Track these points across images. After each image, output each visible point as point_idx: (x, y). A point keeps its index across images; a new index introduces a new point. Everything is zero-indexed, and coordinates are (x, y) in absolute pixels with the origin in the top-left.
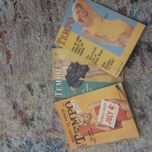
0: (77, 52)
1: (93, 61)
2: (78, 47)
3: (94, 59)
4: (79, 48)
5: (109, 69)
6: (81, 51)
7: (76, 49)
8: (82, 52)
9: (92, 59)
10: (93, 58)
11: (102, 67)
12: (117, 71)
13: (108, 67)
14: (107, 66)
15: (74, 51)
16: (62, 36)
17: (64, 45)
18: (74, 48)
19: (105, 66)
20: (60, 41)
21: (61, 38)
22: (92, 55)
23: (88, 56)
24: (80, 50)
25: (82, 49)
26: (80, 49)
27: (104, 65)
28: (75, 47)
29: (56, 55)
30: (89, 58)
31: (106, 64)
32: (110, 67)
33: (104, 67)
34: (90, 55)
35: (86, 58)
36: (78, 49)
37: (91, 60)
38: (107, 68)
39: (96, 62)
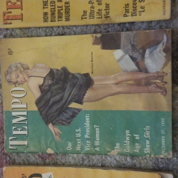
0: (56, 19)
1: (100, 16)
2: (54, 7)
3: (99, 10)
4: (57, 9)
5: (143, 10)
6: (63, 11)
7: (53, 14)
8: (67, 12)
9: (95, 14)
10: (96, 10)
11: (125, 16)
12: (162, 4)
13: (139, 9)
14: (135, 8)
15: (50, 19)
16: (9, 4)
17: (22, 20)
18: (46, 14)
19: (131, 10)
20: (9, 16)
21: (9, 10)
22: (91, 5)
23: (85, 12)
24: (61, 11)
25: (64, 8)
26: (61, 9)
27: (127, 11)
28: (48, 10)
29: (10, 53)
30: (88, 16)
31: (131, 6)
32: (142, 8)
33: (130, 14)
34: (88, 8)
35: (82, 18)
36: (56, 12)
37: (96, 16)
38: (138, 13)
39: (108, 13)
